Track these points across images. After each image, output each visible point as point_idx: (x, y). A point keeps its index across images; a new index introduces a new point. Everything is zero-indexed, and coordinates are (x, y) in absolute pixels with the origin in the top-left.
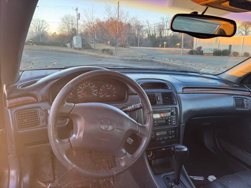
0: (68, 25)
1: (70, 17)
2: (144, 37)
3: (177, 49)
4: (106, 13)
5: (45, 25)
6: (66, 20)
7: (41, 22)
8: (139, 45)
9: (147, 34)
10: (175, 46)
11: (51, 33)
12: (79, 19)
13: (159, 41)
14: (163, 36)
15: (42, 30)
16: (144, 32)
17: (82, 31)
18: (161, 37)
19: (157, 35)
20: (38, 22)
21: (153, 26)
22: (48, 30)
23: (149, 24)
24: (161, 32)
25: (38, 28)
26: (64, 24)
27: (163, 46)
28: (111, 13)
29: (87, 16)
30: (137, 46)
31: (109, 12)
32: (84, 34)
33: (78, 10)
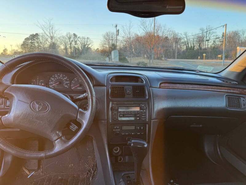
0: (109, 41)
1: (111, 33)
2: (182, 49)
3: (218, 61)
4: (141, 27)
5: (89, 42)
6: (107, 37)
7: (86, 39)
8: (176, 58)
9: (185, 46)
10: (216, 58)
11: (94, 49)
12: (118, 35)
13: (198, 52)
14: (203, 48)
15: (86, 46)
16: (183, 44)
17: (122, 46)
18: (201, 49)
19: (197, 47)
20: (84, 40)
21: (191, 38)
22: (92, 46)
23: (187, 36)
24: (200, 44)
25: (83, 44)
26: (105, 40)
27: (202, 58)
28: (146, 27)
29: (125, 32)
30: (174, 58)
31: (144, 26)
32: (123, 48)
33: (117, 27)
